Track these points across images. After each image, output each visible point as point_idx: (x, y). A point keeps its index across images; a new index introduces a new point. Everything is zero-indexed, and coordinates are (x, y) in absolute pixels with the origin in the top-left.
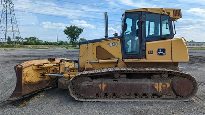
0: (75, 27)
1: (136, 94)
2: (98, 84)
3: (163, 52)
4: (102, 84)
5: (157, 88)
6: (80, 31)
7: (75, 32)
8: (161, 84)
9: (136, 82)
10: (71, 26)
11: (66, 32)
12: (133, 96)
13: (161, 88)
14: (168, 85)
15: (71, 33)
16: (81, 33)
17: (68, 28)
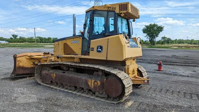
0: (155, 25)
1: (76, 87)
2: (51, 73)
3: (100, 50)
4: (53, 73)
5: (90, 85)
6: (160, 29)
7: (155, 30)
8: (93, 81)
9: (76, 76)
10: (151, 25)
11: (144, 31)
12: (73, 88)
13: (93, 85)
14: (99, 83)
15: (150, 31)
16: (161, 31)
17: (147, 27)
